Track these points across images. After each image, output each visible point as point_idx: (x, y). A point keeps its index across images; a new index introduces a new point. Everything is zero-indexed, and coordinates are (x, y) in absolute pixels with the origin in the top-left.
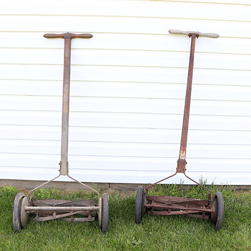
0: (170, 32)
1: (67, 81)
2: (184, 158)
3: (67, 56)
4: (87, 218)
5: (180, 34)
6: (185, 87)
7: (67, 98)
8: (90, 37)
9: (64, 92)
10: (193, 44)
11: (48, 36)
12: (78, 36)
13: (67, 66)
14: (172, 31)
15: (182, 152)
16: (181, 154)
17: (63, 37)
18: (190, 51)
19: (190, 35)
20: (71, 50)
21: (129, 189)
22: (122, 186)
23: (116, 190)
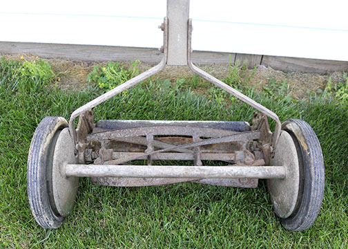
21: (306, 70)
22: (291, 61)
23: (277, 70)
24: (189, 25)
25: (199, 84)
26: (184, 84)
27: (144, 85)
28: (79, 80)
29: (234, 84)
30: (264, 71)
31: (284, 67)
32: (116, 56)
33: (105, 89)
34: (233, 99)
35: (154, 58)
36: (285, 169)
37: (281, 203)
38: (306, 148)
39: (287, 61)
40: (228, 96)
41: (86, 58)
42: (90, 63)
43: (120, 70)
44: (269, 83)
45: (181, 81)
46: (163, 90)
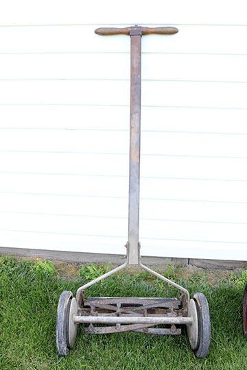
1: (136, 109)
3: (136, 66)
4: (168, 330)
7: (137, 138)
8: (173, 32)
9: (131, 128)
11: (102, 32)
12: (153, 30)
13: (136, 84)
17: (128, 34)
20: (142, 55)
21: (219, 267)
22: (208, 262)
23: (199, 267)
24: (139, 245)
25: (148, 277)
26: (139, 277)
27: (114, 277)
28: (72, 275)
29: (170, 277)
30: (191, 268)
31: (204, 266)
32: (95, 259)
33: (90, 280)
34: (170, 286)
35: (120, 261)
36: (192, 319)
37: (192, 340)
38: (200, 305)
39: (205, 261)
40: (166, 284)
41: (75, 260)
42: (78, 264)
43: (98, 268)
44: (194, 276)
45: (137, 275)
46: (126, 281)
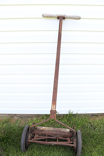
0: (43, 16)
2: (55, 110)
5: (51, 17)
6: (55, 56)
10: (61, 25)
14: (44, 15)
15: (53, 105)
16: (53, 106)
18: (58, 30)
19: (58, 18)
